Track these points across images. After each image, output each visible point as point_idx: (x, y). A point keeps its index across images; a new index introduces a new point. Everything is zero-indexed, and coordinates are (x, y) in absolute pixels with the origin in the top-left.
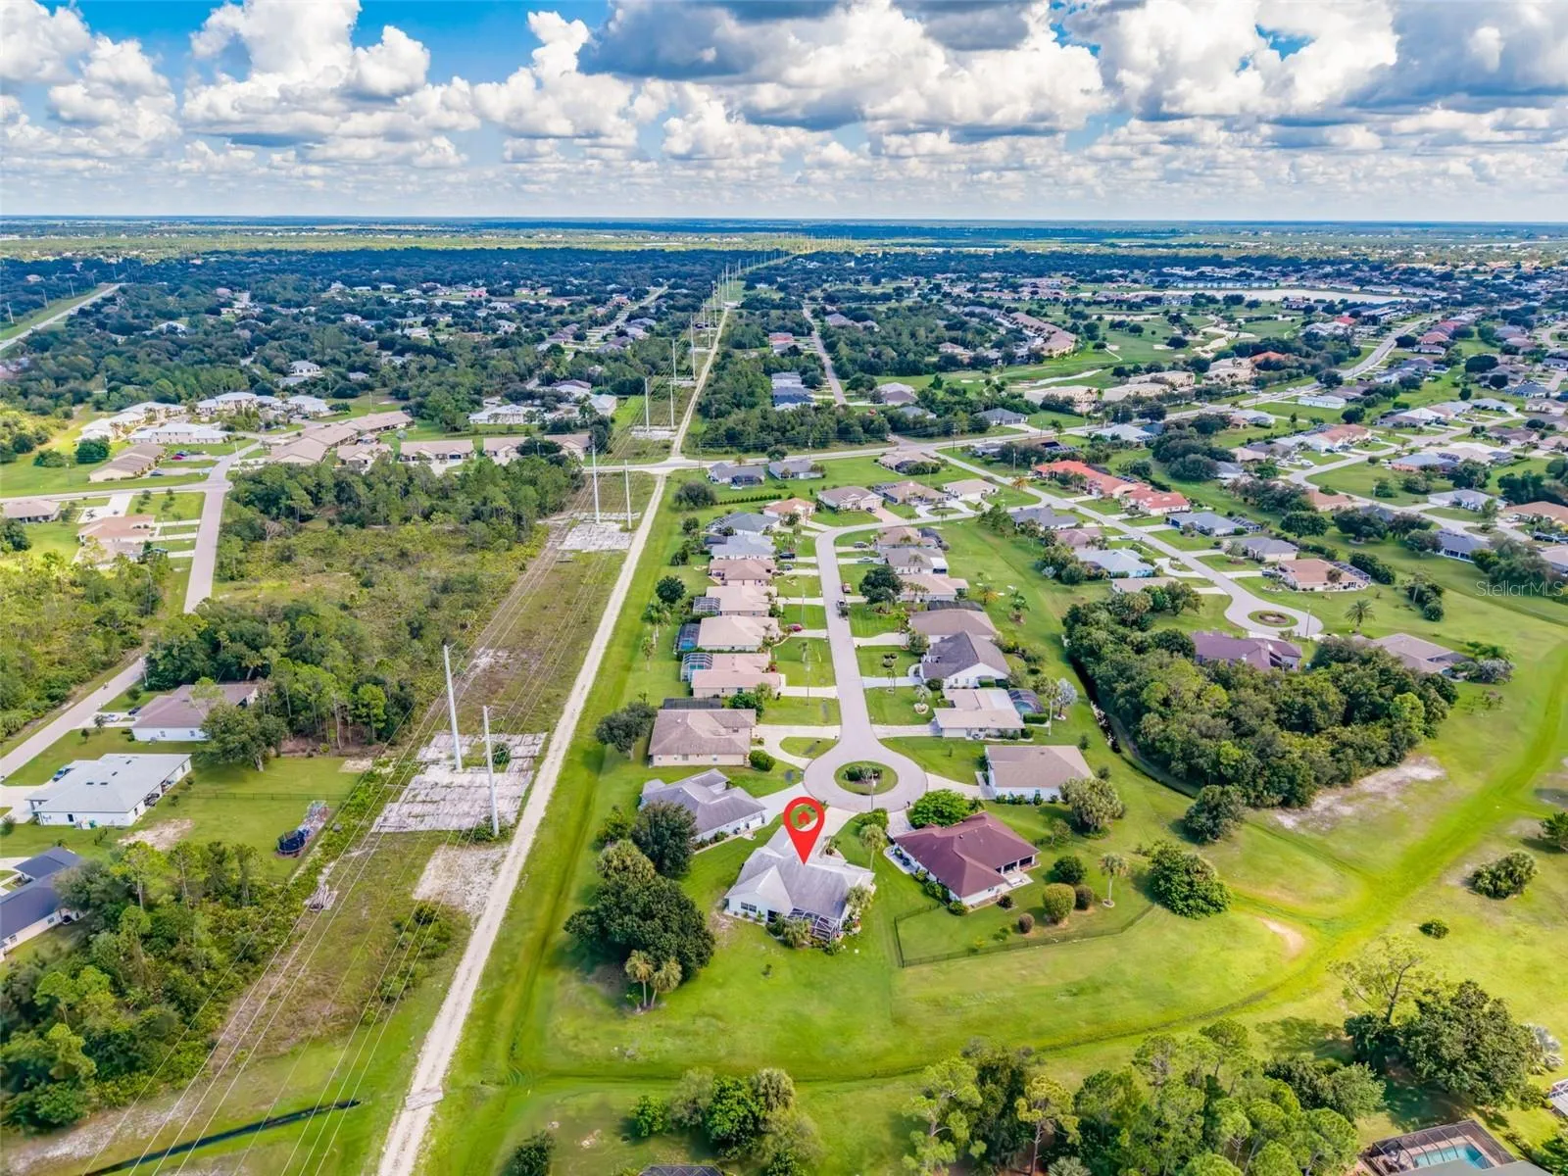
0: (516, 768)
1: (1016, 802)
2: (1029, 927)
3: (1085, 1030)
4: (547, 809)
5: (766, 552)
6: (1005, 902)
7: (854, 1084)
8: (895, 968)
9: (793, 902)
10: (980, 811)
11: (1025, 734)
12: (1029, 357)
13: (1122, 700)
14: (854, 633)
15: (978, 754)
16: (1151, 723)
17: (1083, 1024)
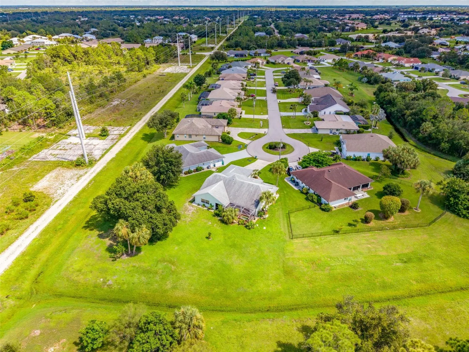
0: (110, 138)
1: (356, 159)
2: (371, 220)
3: (416, 287)
4: (117, 155)
5: (244, 73)
6: (354, 206)
7: (253, 315)
8: (287, 238)
9: (230, 199)
10: (338, 162)
11: (359, 132)
12: (350, 29)
13: (410, 117)
14: (278, 98)
15: (335, 140)
16: (428, 127)
17: (414, 283)
